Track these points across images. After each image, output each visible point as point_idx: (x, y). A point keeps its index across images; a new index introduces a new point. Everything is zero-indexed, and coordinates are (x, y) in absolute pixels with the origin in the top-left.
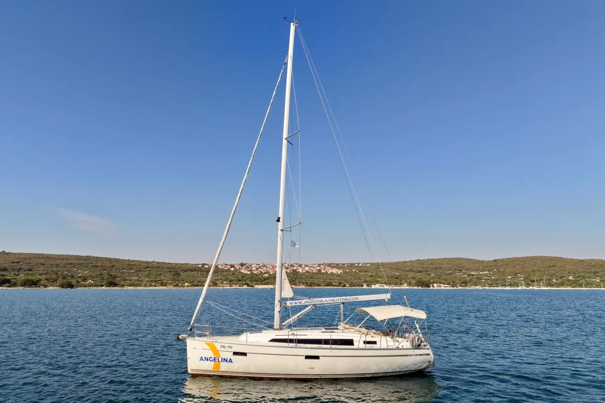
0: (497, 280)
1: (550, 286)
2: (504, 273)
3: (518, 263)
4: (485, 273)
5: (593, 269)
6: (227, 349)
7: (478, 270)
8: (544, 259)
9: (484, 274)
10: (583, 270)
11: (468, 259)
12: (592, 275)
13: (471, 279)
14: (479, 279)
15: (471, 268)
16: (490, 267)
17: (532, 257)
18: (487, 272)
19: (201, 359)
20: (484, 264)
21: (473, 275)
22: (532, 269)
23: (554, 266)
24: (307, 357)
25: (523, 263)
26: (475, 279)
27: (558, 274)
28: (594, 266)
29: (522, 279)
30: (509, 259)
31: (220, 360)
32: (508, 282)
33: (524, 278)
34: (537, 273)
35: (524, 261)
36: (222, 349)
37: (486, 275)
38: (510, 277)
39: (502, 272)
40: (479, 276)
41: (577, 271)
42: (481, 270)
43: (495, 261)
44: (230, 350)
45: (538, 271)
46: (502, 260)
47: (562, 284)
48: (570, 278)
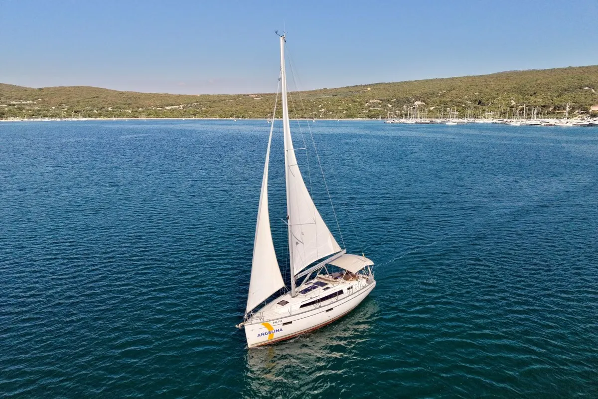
0: (39, 110)
1: (89, 116)
2: (48, 104)
3: (64, 93)
4: (28, 102)
5: (129, 101)
6: (278, 323)
7: (20, 99)
8: (89, 89)
9: (27, 104)
10: (120, 101)
11: (11, 85)
12: (127, 106)
13: (10, 110)
14: (20, 109)
15: (12, 97)
16: (35, 96)
17: (78, 87)
18: (31, 102)
19: (259, 335)
20: (28, 92)
21: (14, 105)
22: (77, 99)
23: (97, 97)
24: (327, 311)
25: (69, 93)
26: (15, 110)
27: (100, 106)
28: (130, 99)
29: (66, 109)
30: (55, 88)
31: (273, 331)
32: (51, 113)
33: (68, 108)
34: (81, 104)
35: (70, 91)
36: (275, 324)
37: (30, 105)
38: (54, 108)
39: (47, 101)
40: (20, 106)
41: (116, 103)
42: (24, 99)
43: (41, 89)
44: (280, 323)
45: (83, 102)
46: (48, 89)
47: (100, 115)
48: (109, 109)
